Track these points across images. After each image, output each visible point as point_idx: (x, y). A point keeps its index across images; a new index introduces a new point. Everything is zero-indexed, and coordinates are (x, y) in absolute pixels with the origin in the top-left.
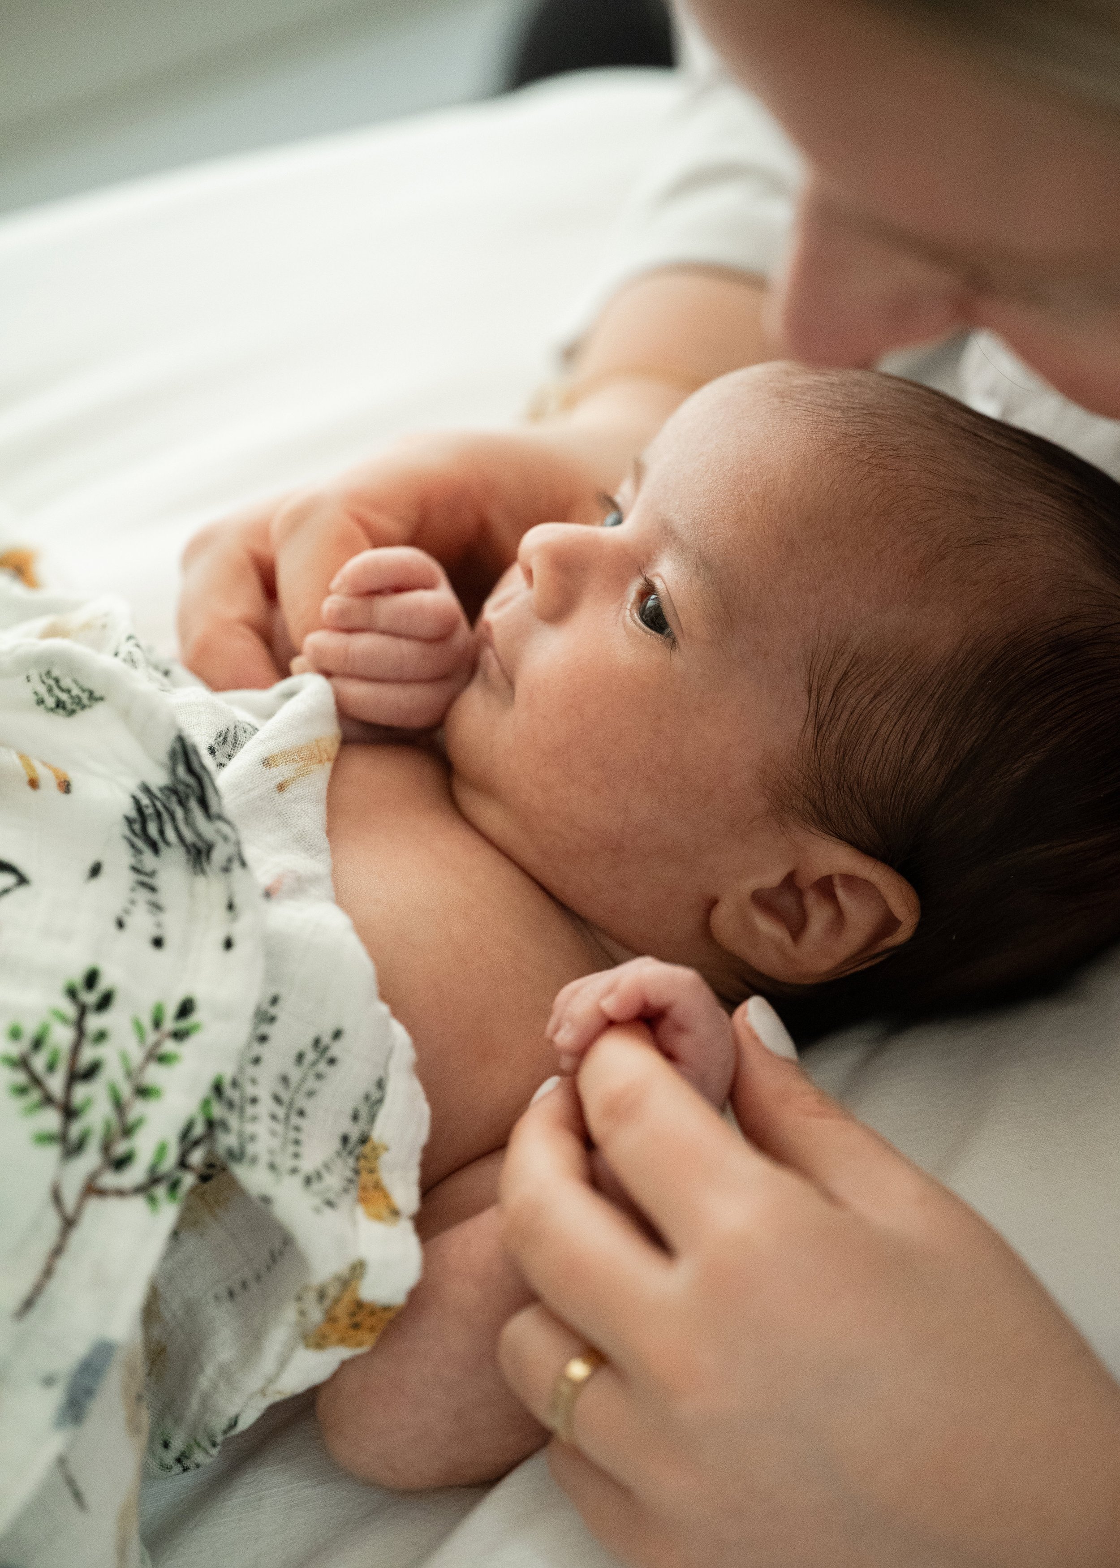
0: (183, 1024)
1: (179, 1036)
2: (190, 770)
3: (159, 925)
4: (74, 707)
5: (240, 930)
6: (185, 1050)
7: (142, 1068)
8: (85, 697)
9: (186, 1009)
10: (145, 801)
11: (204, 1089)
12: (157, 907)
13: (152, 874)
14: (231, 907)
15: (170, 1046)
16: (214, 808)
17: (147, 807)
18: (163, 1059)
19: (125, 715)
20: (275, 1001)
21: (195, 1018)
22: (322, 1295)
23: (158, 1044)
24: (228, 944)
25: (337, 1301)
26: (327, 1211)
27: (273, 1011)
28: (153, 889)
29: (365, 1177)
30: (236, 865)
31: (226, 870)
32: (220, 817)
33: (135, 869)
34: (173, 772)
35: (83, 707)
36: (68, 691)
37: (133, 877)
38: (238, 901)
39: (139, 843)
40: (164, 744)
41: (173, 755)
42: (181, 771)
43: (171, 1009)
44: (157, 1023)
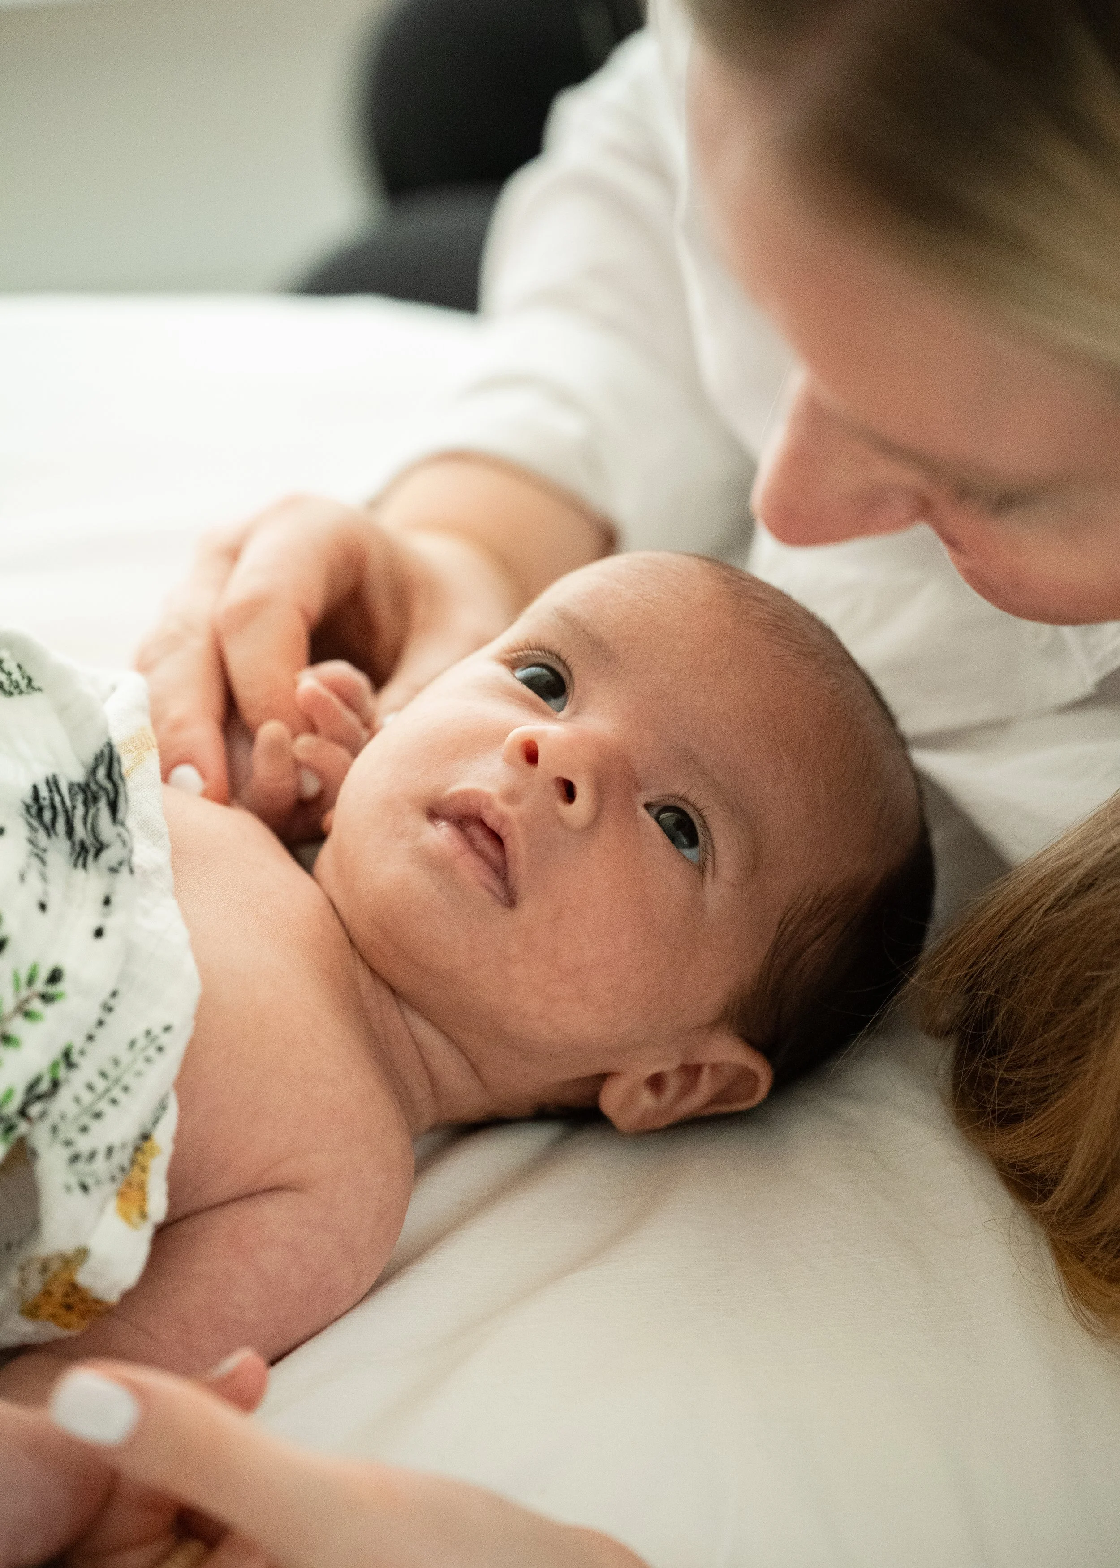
0: (51, 990)
1: (46, 998)
2: (109, 775)
3: (45, 893)
4: (12, 689)
5: (111, 925)
6: (48, 1012)
7: (10, 1017)
8: (23, 683)
9: (55, 977)
10: (44, 793)
11: (56, 1053)
12: (44, 878)
13: (45, 850)
14: (107, 902)
15: (36, 1005)
16: (120, 815)
17: (44, 799)
18: (28, 1015)
19: (62, 710)
20: (114, 994)
21: (62, 987)
22: (44, 1268)
23: (27, 1001)
24: (99, 933)
25: (55, 1277)
26: (77, 1192)
27: (112, 1002)
28: (43, 862)
29: (136, 1173)
30: (125, 870)
31: (113, 870)
32: (122, 824)
33: (31, 841)
34: (94, 771)
35: (21, 692)
36: (9, 674)
37: (28, 847)
38: (115, 900)
39: (35, 823)
40: (92, 747)
41: (98, 759)
42: (101, 773)
43: (44, 974)
44: (31, 981)
